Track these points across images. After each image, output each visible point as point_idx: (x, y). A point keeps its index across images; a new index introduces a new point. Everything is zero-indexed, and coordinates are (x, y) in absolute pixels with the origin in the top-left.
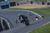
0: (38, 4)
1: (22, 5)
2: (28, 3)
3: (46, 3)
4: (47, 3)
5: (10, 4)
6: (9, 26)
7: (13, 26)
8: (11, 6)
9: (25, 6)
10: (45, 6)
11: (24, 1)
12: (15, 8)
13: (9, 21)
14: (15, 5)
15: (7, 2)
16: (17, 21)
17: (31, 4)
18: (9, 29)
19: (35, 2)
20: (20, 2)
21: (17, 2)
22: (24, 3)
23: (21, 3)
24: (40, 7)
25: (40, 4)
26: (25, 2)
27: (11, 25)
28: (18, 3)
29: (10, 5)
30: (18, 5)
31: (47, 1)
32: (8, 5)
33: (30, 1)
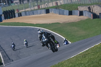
0: (60, 14)
2: (39, 11)
3: (76, 11)
4: (79, 12)
5: (3, 13)
6: (2, 58)
7: (10, 59)
8: (6, 18)
11: (32, 9)
12: (13, 23)
17: (46, 14)
18: (2, 64)
19: (54, 9)
20: (24, 10)
21: (18, 10)
22: (33, 12)
23: (25, 12)
24: (64, 21)
25: (63, 14)
26: (35, 10)
28: (20, 11)
29: (3, 15)
30: (19, 16)
31: (78, 7)
33: (44, 9)
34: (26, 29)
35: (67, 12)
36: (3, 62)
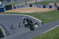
0: (38, 7)
1: (19, 9)
2: (26, 6)
3: (47, 6)
4: (49, 6)
5: (5, 7)
6: (4, 33)
7: (9, 34)
8: (6, 10)
9: (22, 9)
10: (47, 9)
11: (22, 4)
12: (11, 12)
13: (4, 27)
14: (12, 9)
15: (2, 5)
16: (12, 27)
17: (30, 8)
18: (4, 36)
20: (17, 5)
21: (14, 5)
22: (22, 6)
23: (18, 6)
24: (41, 11)
25: (40, 8)
26: (23, 5)
27: (7, 32)
28: (15, 6)
29: (5, 8)
30: (14, 9)
31: (49, 3)
32: (3, 8)
33: (29, 4)
34: (18, 16)
35: (42, 6)
36: (5, 35)
